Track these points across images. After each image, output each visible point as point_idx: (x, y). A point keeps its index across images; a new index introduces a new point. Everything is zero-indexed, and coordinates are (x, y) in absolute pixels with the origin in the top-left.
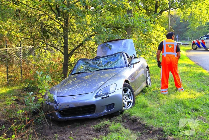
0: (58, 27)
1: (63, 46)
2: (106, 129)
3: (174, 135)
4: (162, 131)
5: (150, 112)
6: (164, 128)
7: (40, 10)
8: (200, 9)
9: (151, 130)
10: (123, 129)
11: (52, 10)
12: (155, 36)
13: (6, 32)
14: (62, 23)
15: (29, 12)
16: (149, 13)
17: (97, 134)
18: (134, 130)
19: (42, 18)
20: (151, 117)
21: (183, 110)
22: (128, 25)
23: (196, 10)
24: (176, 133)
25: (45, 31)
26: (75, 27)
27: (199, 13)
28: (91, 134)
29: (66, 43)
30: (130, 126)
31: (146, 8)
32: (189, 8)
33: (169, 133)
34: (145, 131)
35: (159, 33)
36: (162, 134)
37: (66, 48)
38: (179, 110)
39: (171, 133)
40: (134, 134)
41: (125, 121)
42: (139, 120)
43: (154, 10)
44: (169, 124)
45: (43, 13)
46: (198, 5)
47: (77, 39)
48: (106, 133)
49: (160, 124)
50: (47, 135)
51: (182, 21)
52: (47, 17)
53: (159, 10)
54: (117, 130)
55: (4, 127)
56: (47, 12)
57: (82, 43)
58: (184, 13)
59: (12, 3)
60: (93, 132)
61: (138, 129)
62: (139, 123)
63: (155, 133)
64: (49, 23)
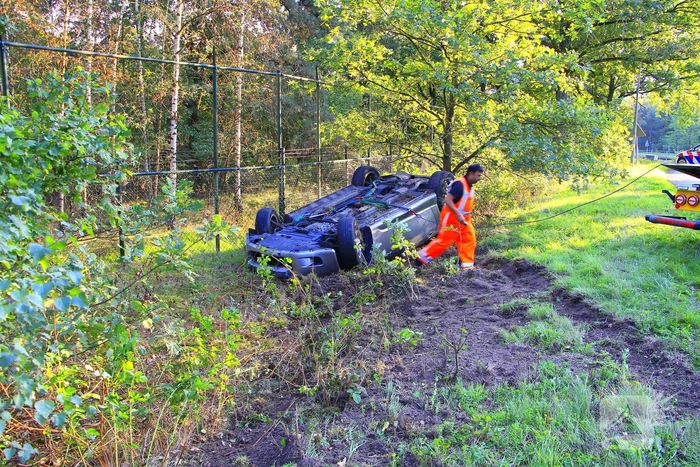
0: (434, 124)
1: (442, 155)
2: (523, 312)
3: (659, 334)
4: (633, 324)
5: (606, 286)
6: (638, 320)
7: (404, 94)
8: (697, 94)
9: (610, 321)
10: (556, 315)
11: (423, 95)
12: (609, 142)
13: (347, 132)
14: (441, 117)
15: (386, 98)
16: (597, 99)
17: (504, 321)
18: (576, 318)
19: (407, 107)
20: (609, 296)
21: (673, 286)
22: (564, 120)
23: (687, 95)
24: (662, 331)
25: (411, 130)
26: (465, 122)
27: (694, 101)
28: (494, 321)
29: (447, 150)
30: (567, 310)
31: (591, 91)
32: (675, 91)
33: (648, 330)
34: (597, 323)
35: (616, 136)
36: (633, 331)
37: (446, 159)
38: (664, 286)
39: (651, 330)
40: (578, 327)
41: (558, 300)
42: (585, 301)
43: (607, 93)
44: (648, 312)
45: (408, 98)
46: (693, 86)
47: (467, 145)
48: (522, 320)
49: (630, 310)
50: (412, 315)
51: (658, 116)
52: (416, 105)
53: (616, 94)
54: (544, 318)
55: (340, 293)
56: (417, 98)
57: (476, 153)
58: (666, 101)
59: (358, 85)
60: (497, 317)
61: (584, 317)
62: (587, 306)
63: (618, 327)
64: (418, 116)
